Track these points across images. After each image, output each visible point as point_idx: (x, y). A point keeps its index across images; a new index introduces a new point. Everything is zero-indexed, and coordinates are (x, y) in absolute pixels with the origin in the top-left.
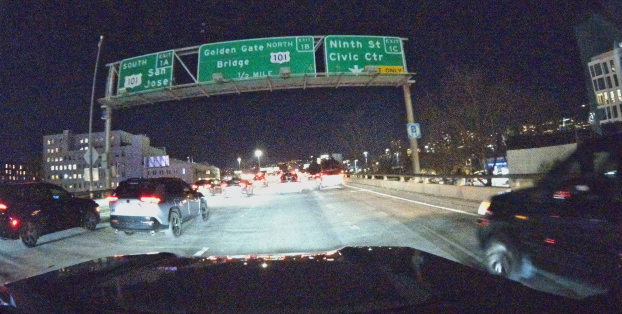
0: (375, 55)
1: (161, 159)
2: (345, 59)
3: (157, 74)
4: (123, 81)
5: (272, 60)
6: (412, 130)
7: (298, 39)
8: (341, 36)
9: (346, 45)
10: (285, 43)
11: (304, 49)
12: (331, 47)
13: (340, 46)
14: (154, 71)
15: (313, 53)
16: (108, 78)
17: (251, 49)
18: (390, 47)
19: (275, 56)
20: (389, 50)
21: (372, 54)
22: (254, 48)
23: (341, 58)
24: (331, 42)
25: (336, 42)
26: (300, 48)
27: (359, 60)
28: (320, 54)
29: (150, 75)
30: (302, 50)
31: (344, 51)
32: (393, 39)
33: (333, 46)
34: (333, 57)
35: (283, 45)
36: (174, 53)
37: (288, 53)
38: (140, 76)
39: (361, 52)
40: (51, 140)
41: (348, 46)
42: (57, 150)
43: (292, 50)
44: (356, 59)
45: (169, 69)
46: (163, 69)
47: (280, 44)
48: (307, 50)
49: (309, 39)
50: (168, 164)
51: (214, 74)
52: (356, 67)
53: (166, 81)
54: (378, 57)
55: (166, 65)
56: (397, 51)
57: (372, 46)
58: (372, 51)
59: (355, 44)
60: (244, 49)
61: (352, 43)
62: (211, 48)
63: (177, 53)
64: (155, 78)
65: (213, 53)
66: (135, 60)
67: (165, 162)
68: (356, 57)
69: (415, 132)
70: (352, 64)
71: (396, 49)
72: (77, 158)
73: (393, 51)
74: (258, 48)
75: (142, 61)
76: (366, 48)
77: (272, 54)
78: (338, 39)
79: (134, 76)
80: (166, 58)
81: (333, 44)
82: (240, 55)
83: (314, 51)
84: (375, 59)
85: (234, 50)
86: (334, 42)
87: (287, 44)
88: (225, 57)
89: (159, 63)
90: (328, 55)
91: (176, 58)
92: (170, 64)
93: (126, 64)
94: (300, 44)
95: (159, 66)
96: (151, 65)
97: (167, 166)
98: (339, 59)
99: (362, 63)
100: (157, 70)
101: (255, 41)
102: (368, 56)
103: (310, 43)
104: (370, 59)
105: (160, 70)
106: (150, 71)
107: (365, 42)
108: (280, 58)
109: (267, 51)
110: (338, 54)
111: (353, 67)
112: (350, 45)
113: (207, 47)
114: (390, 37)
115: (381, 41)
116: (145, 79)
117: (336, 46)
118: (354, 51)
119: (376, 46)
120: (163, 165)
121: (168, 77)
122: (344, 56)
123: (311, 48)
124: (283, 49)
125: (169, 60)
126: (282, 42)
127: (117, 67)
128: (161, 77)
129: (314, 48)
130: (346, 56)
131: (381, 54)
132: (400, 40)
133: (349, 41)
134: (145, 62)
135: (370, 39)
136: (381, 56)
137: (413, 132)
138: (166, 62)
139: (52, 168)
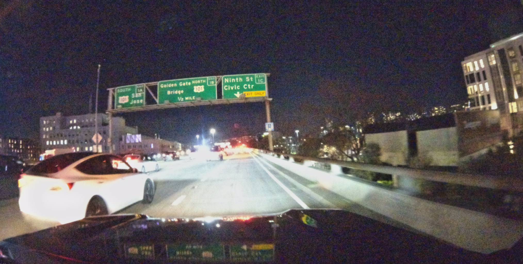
0: (249, 85)
1: (135, 137)
2: (232, 88)
3: (137, 96)
4: (118, 100)
5: (195, 91)
6: (269, 126)
7: (208, 78)
8: (231, 75)
9: (233, 81)
10: (201, 81)
11: (211, 84)
12: (225, 82)
13: (230, 81)
14: (135, 95)
15: (215, 86)
16: (109, 97)
17: (184, 84)
18: (259, 80)
19: (196, 88)
20: (257, 82)
21: (248, 85)
22: (186, 84)
23: (230, 88)
24: (226, 79)
25: (228, 79)
26: (209, 84)
27: (240, 89)
28: (219, 86)
29: (133, 97)
30: (210, 84)
31: (231, 84)
32: (260, 75)
33: (226, 82)
34: (226, 88)
35: (201, 82)
36: (145, 86)
37: (203, 86)
38: (127, 97)
39: (241, 84)
40: (46, 121)
41: (234, 81)
42: (51, 128)
43: (205, 84)
44: (238, 89)
45: (143, 94)
46: (140, 94)
47: (199, 82)
48: (213, 84)
49: (214, 78)
50: (141, 141)
51: (165, 101)
52: (238, 93)
53: (141, 101)
54: (251, 87)
55: (141, 92)
56: (262, 82)
57: (248, 80)
58: (248, 83)
59: (239, 80)
60: (181, 84)
61: (237, 79)
62: (164, 83)
63: (147, 85)
64: (136, 99)
65: (165, 86)
66: (124, 88)
67: (138, 139)
68: (239, 87)
69: (271, 127)
70: (235, 91)
71: (262, 81)
72: (67, 135)
73: (260, 82)
74: (188, 84)
75: (128, 88)
76: (245, 82)
77: (195, 87)
78: (229, 77)
79: (124, 97)
80: (141, 88)
81: (227, 80)
82: (178, 88)
83: (216, 85)
84: (249, 88)
85: (176, 85)
86: (227, 79)
87: (202, 81)
88: (171, 89)
89: (137, 91)
90: (224, 86)
91: (146, 89)
92: (143, 92)
93: (119, 89)
94: (209, 81)
95: (138, 92)
96: (133, 91)
97: (139, 142)
98: (229, 89)
99: (242, 90)
100: (137, 94)
101: (186, 80)
102: (246, 86)
103: (214, 80)
104: (246, 88)
105: (138, 94)
106: (133, 94)
107: (244, 78)
108: (199, 89)
109: (193, 85)
110: (229, 86)
111: (236, 93)
112: (236, 80)
113: (162, 83)
114: (258, 74)
115: (253, 77)
116: (130, 99)
117: (228, 81)
118: (238, 84)
119: (250, 80)
120: (137, 141)
121: (143, 99)
122: (232, 87)
123: (215, 83)
124: (200, 84)
125: (143, 88)
126: (200, 80)
127: (114, 91)
128: (139, 98)
129: (216, 83)
130: (233, 87)
131: (253, 84)
132: (265, 75)
133: (235, 78)
134: (130, 90)
135: (247, 76)
136: (252, 86)
137: (269, 127)
138: (141, 90)
139: (48, 143)
